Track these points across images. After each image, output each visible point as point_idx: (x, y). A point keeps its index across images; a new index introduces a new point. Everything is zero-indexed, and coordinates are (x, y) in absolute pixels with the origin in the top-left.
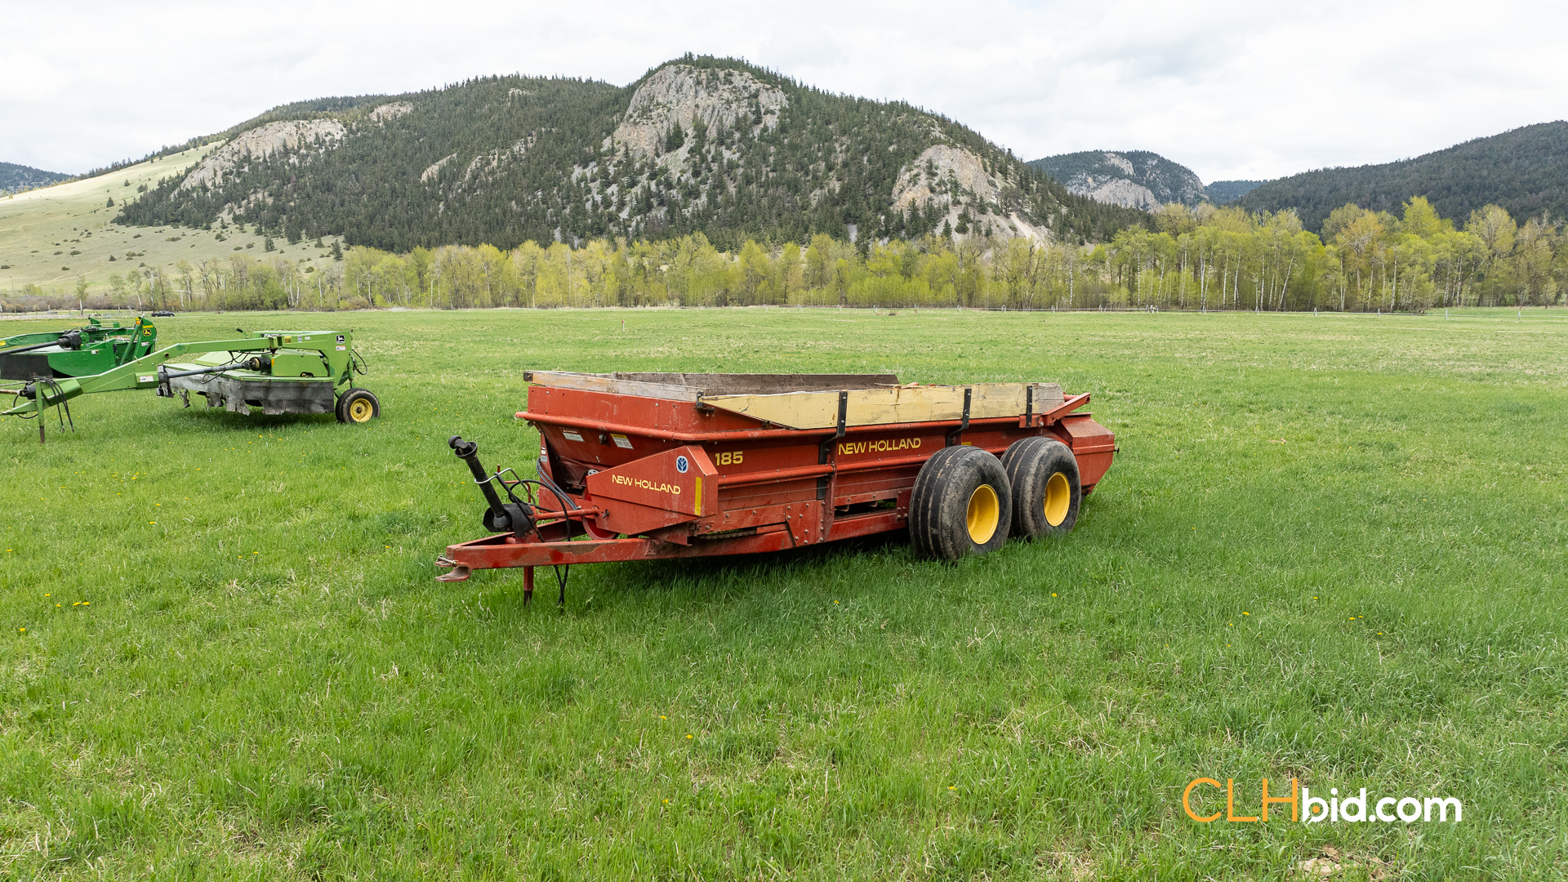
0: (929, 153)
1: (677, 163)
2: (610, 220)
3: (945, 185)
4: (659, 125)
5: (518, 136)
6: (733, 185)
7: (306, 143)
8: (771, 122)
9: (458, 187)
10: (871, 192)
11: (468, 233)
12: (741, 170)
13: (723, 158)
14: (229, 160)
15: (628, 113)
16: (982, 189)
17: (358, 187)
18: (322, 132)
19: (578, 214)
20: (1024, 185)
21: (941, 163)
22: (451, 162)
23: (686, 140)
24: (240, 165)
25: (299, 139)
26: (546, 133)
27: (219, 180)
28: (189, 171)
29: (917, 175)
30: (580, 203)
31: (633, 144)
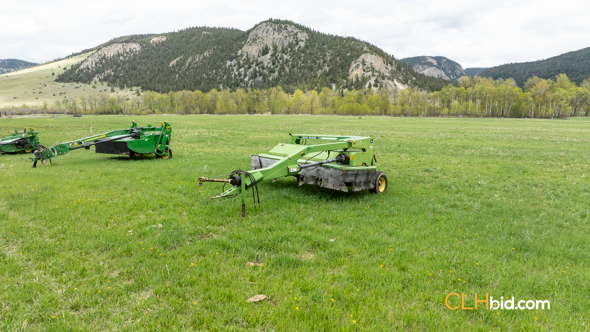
0: (363, 56)
1: (266, 60)
2: (241, 81)
3: (369, 69)
4: (259, 45)
5: (206, 49)
6: (287, 68)
7: (126, 52)
8: (302, 44)
9: (184, 68)
10: (340, 71)
11: (187, 86)
12: (291, 63)
13: (284, 58)
14: (97, 58)
15: (248, 41)
16: (383, 70)
17: (146, 69)
18: (132, 48)
19: (229, 79)
20: (399, 68)
21: (367, 60)
22: (181, 59)
23: (270, 51)
24: (101, 60)
25: (124, 50)
26: (217, 48)
27: (94, 65)
28: (82, 62)
29: (358, 65)
30: (229, 75)
31: (250, 52)
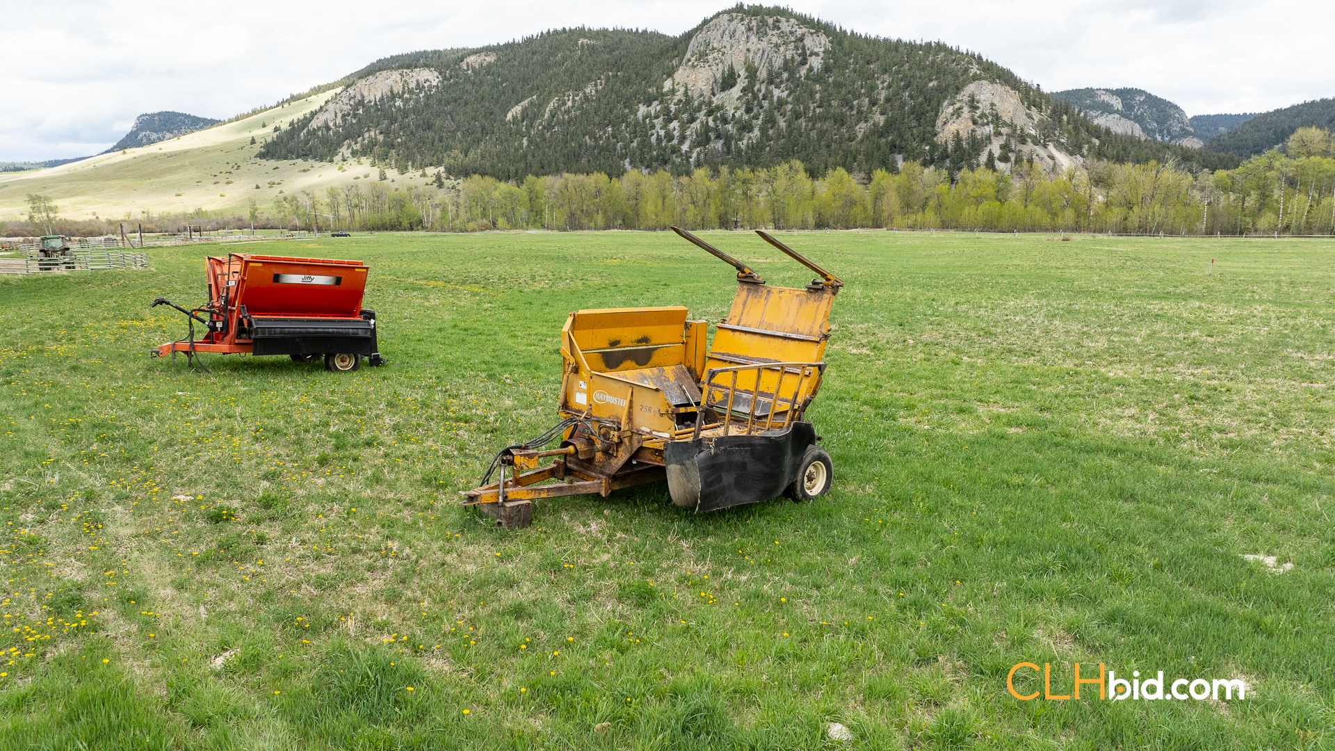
0: (971, 88)
2: (673, 152)
3: (987, 117)
4: (714, 68)
5: (589, 80)
6: (782, 120)
7: (409, 88)
8: (816, 62)
9: (539, 124)
10: (913, 124)
11: (550, 165)
13: (772, 96)
14: (347, 104)
15: (686, 57)
16: (1020, 121)
17: (453, 126)
18: (422, 79)
19: (645, 146)
20: (1056, 114)
21: (982, 98)
22: (531, 103)
23: (739, 80)
24: (355, 108)
25: (403, 85)
26: (613, 76)
27: (339, 121)
28: (313, 114)
29: (961, 108)
30: (646, 137)
31: (691, 84)
